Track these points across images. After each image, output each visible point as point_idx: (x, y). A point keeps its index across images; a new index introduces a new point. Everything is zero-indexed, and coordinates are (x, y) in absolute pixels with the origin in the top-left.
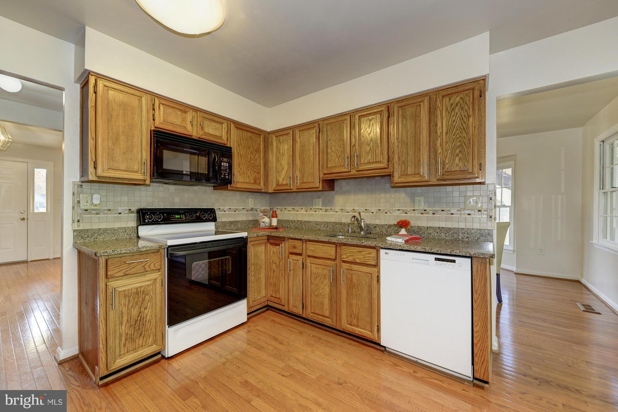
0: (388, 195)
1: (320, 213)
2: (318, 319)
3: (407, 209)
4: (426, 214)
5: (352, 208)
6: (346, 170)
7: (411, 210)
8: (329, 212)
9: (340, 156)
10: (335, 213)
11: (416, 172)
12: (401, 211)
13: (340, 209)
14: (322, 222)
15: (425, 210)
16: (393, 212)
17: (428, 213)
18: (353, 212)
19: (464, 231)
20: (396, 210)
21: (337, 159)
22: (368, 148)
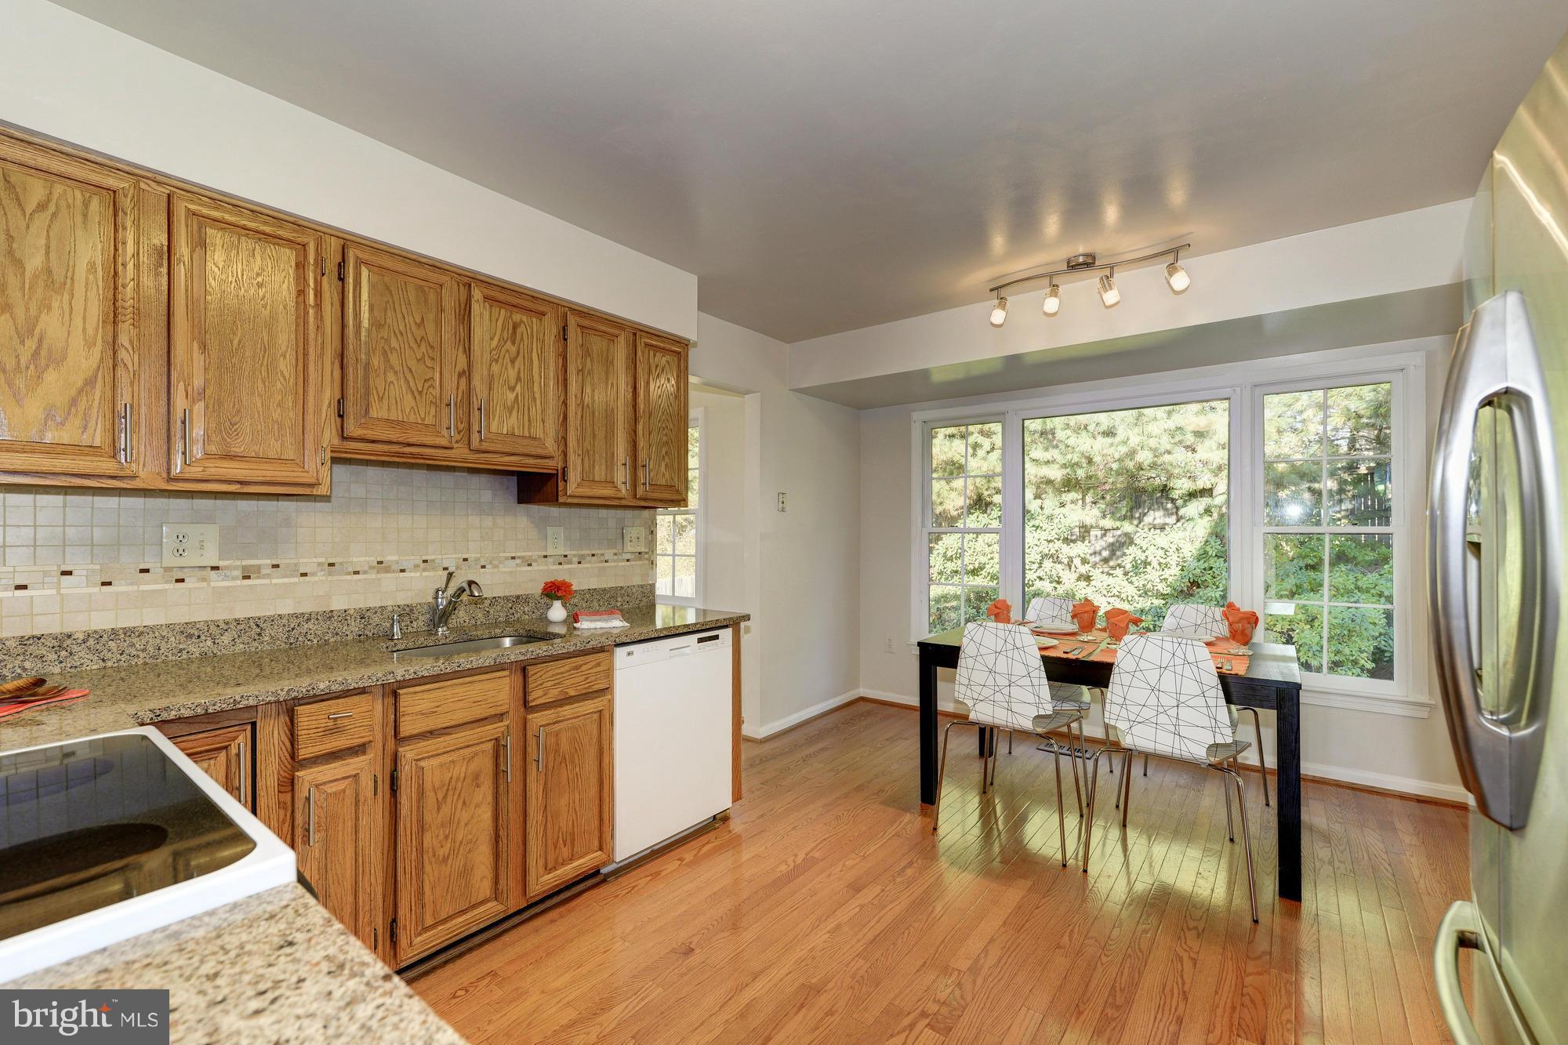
0: (488, 521)
1: (213, 584)
2: (454, 931)
3: (530, 554)
4: (568, 564)
5: (373, 560)
6: (444, 442)
7: (539, 557)
8: (268, 576)
9: (420, 393)
10: (296, 580)
11: (609, 479)
12: (518, 561)
13: (320, 564)
14: (227, 623)
15: (566, 556)
16: (500, 563)
17: (570, 562)
18: (378, 573)
19: (623, 592)
20: (507, 558)
21: (409, 398)
22: (511, 396)
